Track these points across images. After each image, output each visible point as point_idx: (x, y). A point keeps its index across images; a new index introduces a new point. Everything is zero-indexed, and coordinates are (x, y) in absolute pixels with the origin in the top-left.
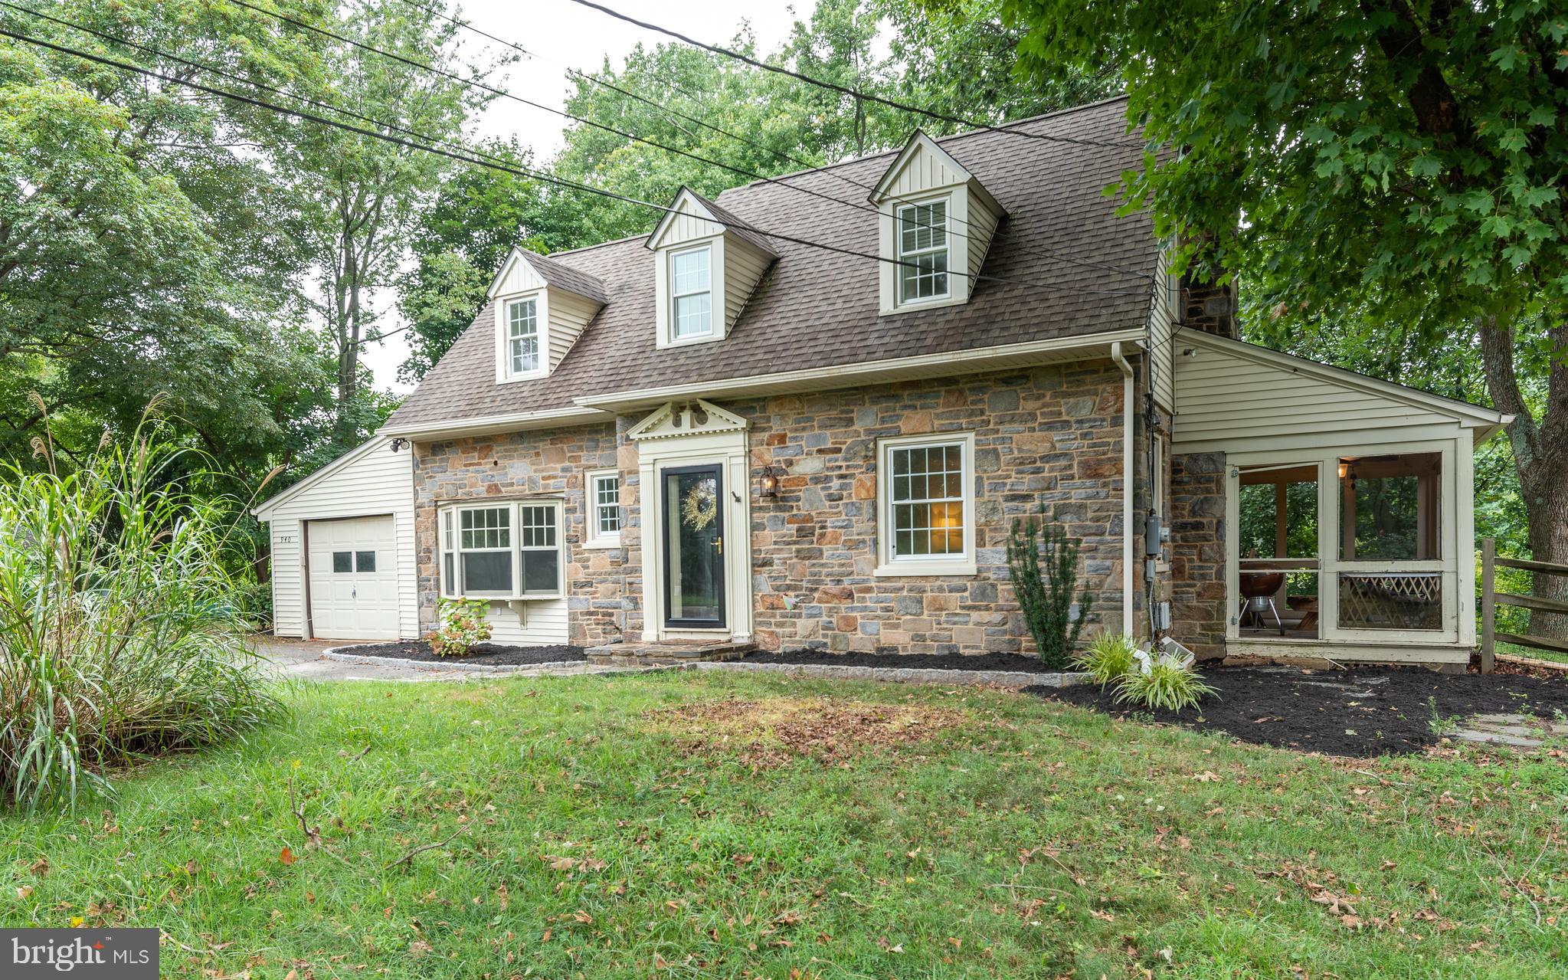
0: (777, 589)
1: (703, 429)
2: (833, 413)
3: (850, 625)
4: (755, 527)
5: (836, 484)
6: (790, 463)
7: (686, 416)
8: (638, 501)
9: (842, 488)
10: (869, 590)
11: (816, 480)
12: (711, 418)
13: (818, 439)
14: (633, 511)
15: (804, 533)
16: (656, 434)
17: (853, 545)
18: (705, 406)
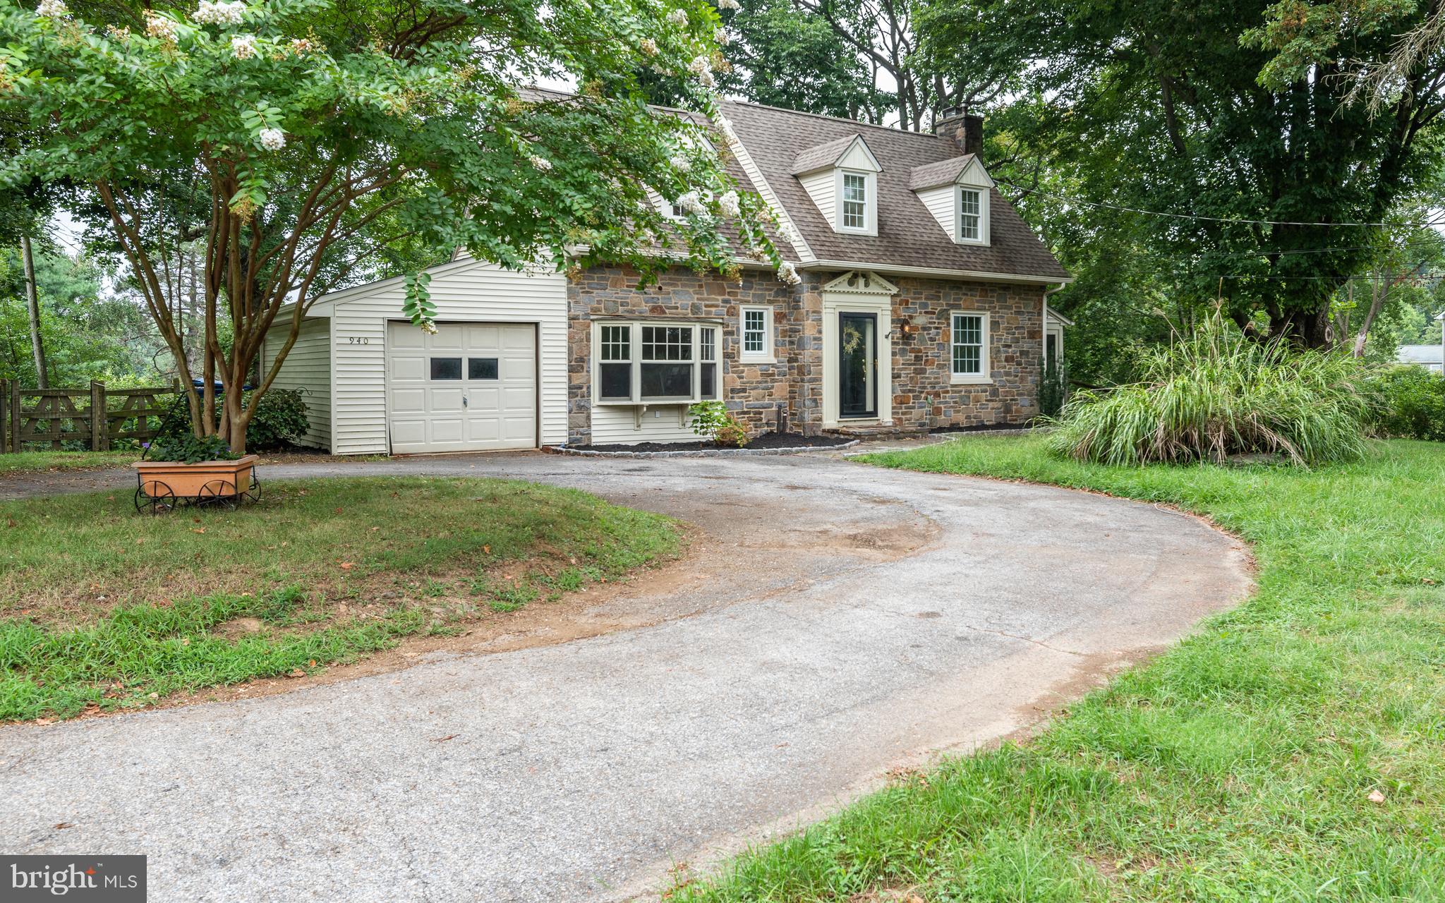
0: (903, 391)
1: (867, 290)
2: (933, 292)
3: (937, 411)
4: (894, 354)
5: (933, 331)
6: (911, 317)
7: (861, 281)
8: (820, 332)
9: (938, 334)
10: (947, 392)
11: (924, 329)
12: (872, 284)
13: (925, 306)
14: (815, 339)
15: (918, 358)
16: (837, 289)
17: (941, 367)
18: (874, 276)
